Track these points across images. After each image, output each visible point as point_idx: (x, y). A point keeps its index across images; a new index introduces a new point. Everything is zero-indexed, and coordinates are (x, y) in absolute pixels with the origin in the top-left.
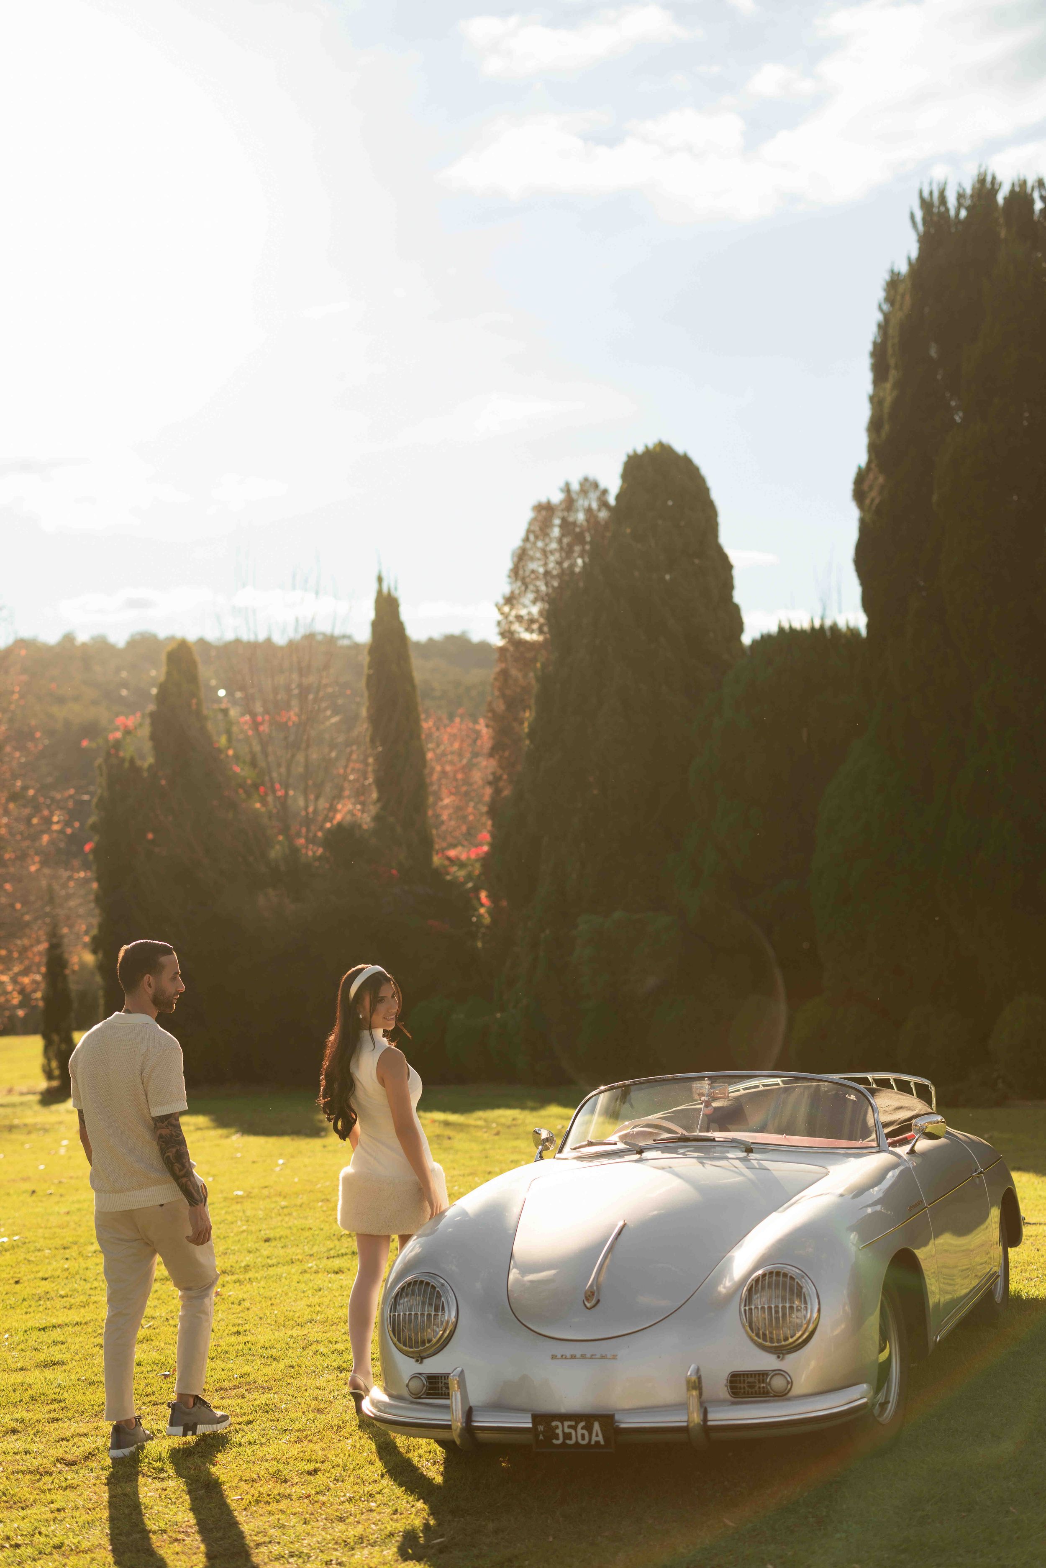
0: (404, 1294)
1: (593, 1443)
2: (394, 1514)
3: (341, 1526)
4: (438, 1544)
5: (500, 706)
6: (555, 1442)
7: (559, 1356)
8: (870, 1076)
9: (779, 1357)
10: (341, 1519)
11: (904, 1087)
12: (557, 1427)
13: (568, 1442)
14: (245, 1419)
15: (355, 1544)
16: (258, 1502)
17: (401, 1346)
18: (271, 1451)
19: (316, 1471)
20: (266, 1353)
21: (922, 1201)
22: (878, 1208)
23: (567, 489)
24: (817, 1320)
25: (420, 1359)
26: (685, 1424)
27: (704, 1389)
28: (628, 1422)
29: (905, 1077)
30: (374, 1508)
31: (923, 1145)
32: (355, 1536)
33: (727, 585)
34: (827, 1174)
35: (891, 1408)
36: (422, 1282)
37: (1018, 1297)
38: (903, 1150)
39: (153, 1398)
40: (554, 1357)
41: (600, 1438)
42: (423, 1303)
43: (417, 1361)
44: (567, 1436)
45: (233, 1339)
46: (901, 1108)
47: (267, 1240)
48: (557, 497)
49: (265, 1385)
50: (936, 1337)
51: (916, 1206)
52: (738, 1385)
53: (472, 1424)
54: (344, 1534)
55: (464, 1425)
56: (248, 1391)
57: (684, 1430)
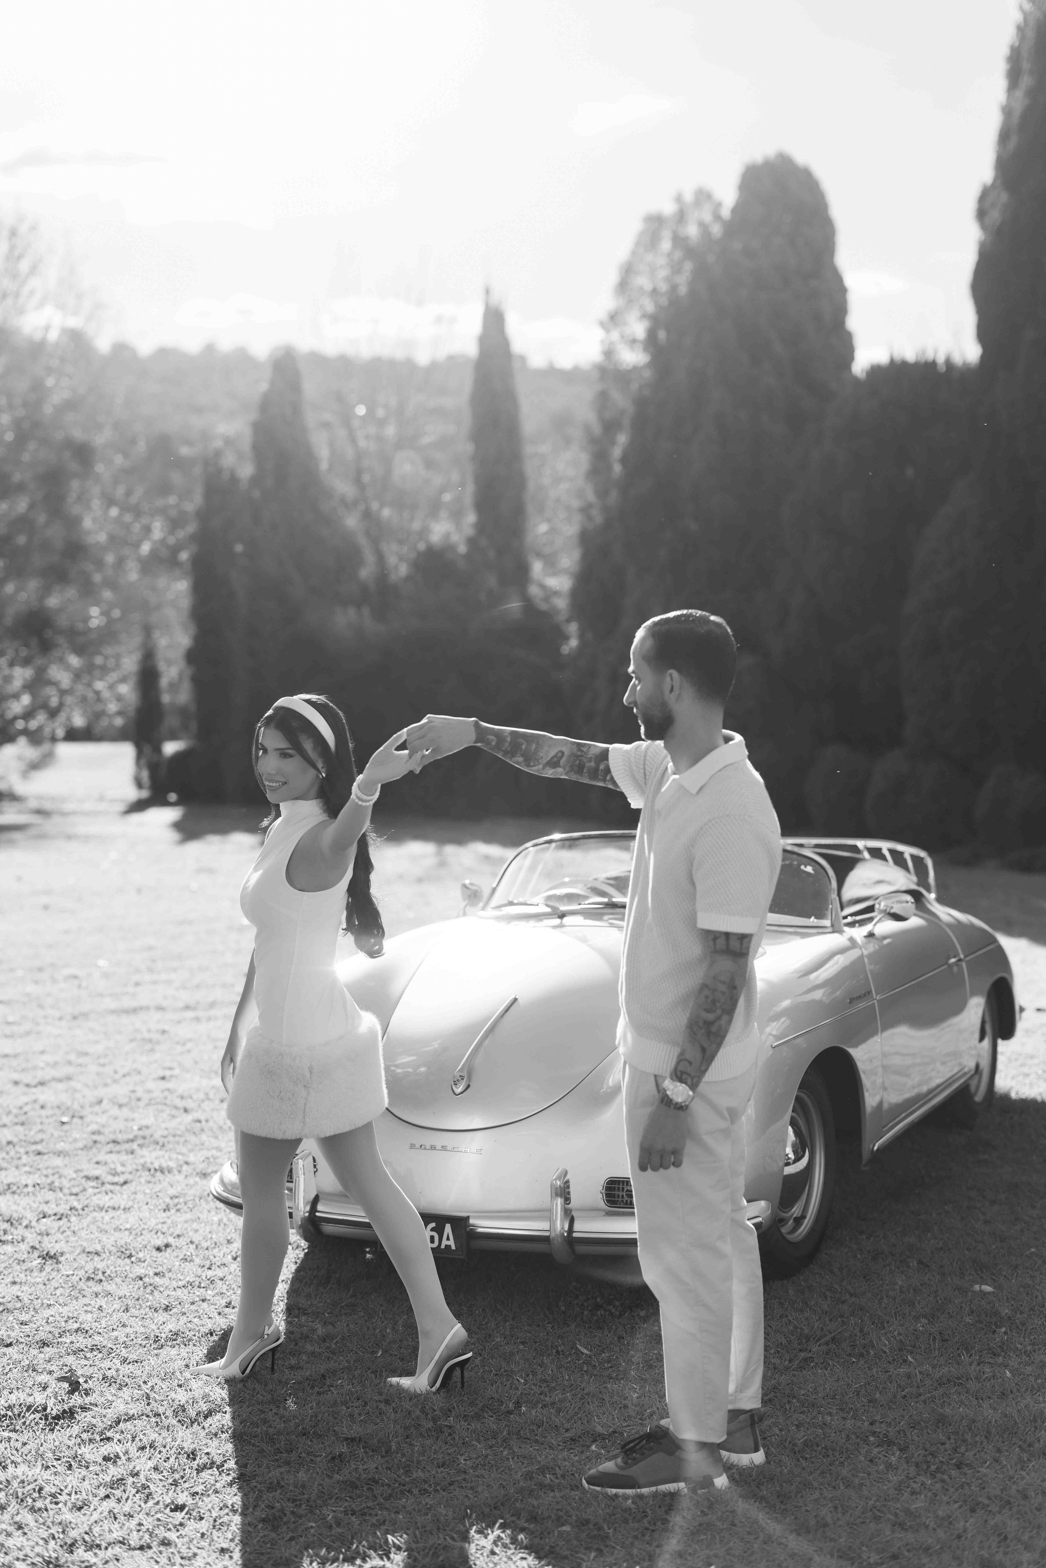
1: (443, 1247)
2: (227, 1307)
3: (161, 1317)
5: (597, 429)
7: (418, 1146)
8: (860, 844)
10: (167, 1309)
14: (121, 1179)
15: (167, 1341)
16: (89, 1279)
18: (131, 1220)
19: (167, 1246)
20: (180, 1104)
21: (869, 992)
23: (679, 199)
26: (547, 1234)
27: (573, 1196)
28: (485, 1225)
29: (900, 848)
30: (208, 1298)
31: (885, 927)
32: (171, 1331)
33: (841, 310)
35: (805, 1226)
37: (1006, 1097)
38: (859, 933)
39: (39, 1147)
40: (412, 1146)
41: (452, 1243)
45: (151, 1085)
46: (879, 882)
48: (668, 208)
49: (161, 1140)
50: (874, 1145)
51: (859, 998)
52: (616, 1193)
53: (317, 1214)
54: (161, 1328)
55: (307, 1214)
56: (141, 1146)
57: (545, 1240)
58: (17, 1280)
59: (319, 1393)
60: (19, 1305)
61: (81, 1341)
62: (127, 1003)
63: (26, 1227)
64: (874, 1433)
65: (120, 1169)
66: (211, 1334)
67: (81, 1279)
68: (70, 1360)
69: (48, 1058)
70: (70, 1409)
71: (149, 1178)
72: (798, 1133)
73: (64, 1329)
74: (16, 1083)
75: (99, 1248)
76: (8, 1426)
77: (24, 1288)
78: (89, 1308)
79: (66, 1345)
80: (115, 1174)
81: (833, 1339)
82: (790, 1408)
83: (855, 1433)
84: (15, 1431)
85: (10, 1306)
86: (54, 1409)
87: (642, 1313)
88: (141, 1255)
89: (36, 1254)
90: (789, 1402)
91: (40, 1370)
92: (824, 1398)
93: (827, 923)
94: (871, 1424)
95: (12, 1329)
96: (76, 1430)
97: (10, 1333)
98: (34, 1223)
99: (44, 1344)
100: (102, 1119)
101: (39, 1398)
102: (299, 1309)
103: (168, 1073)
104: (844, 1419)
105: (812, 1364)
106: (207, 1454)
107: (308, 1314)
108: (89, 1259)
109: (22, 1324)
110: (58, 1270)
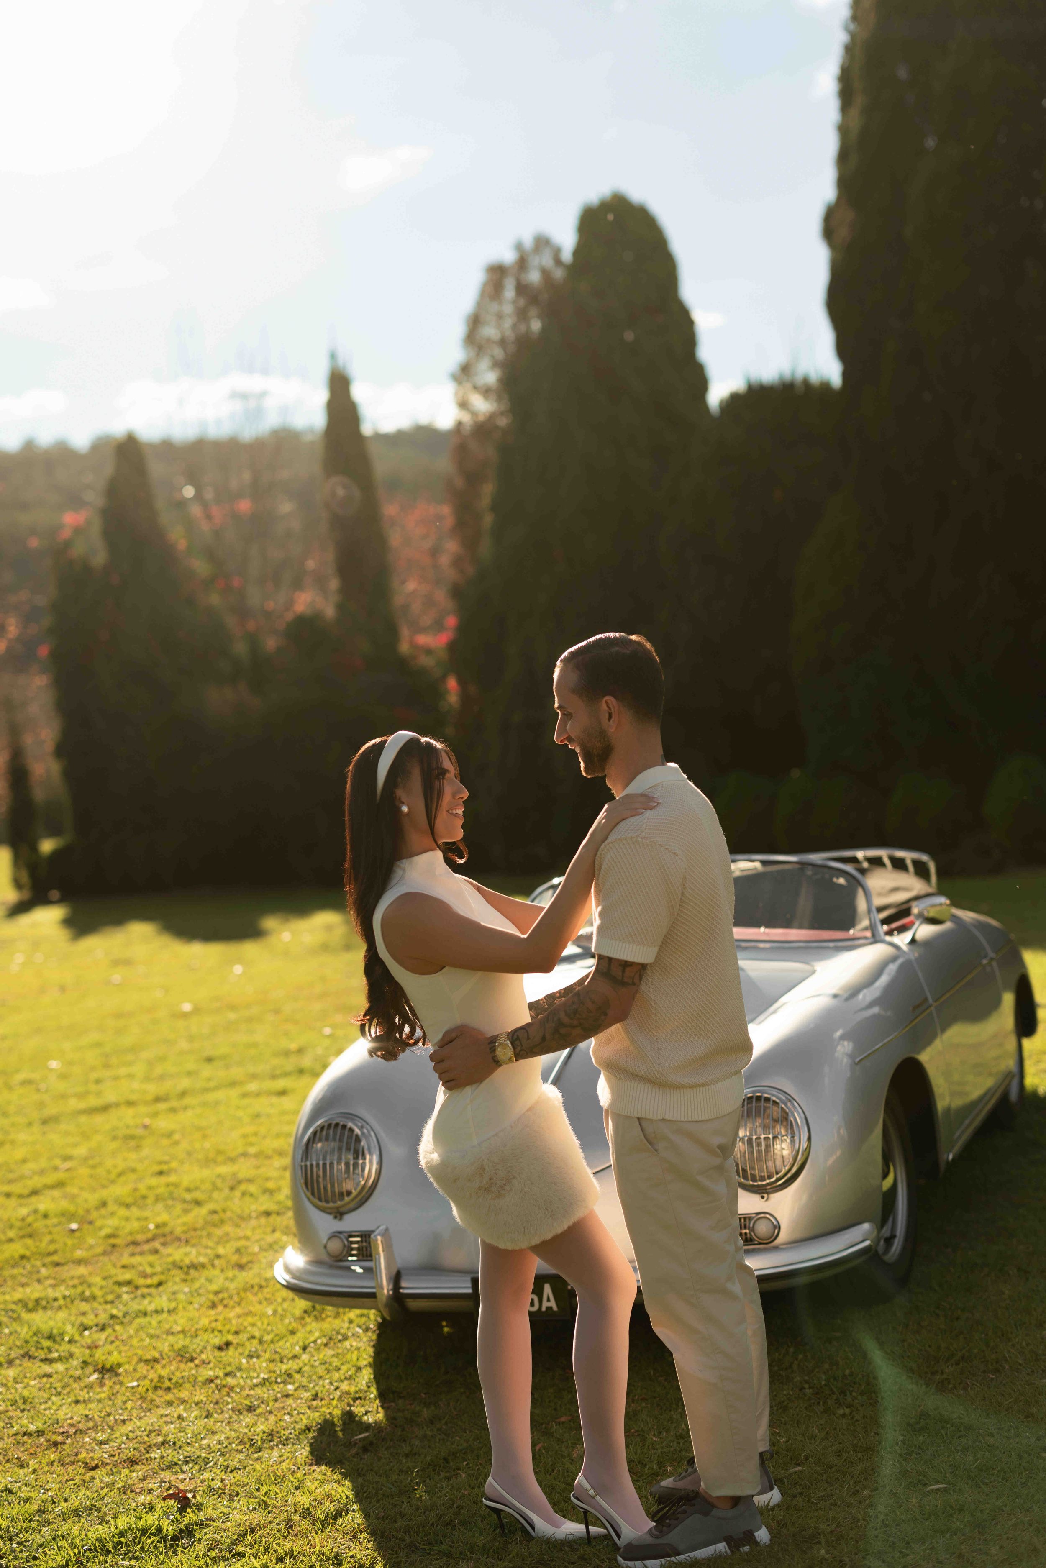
0: (317, 1139)
1: (544, 1309)
2: (314, 1400)
3: (248, 1419)
4: (360, 1440)
5: (459, 482)
8: (860, 854)
9: (763, 1197)
10: (250, 1409)
11: (899, 865)
14: (155, 1280)
15: (263, 1443)
16: (156, 1388)
17: (316, 1201)
18: (180, 1322)
19: (228, 1344)
20: (188, 1197)
21: (926, 999)
22: (876, 1010)
23: (519, 247)
24: (807, 1150)
25: (339, 1214)
29: (900, 854)
30: (290, 1392)
31: (924, 931)
32: (264, 1432)
33: (690, 342)
34: (814, 972)
35: (897, 1245)
36: (337, 1125)
38: (903, 940)
39: (55, 1258)
41: (553, 1304)
42: (340, 1149)
43: (336, 1217)
45: (154, 1181)
46: (895, 890)
47: (209, 1060)
49: (183, 1237)
50: (948, 1155)
51: (919, 1006)
53: (401, 1291)
54: (252, 1429)
55: (391, 1293)
56: (164, 1244)
58: (80, 1398)
59: (448, 1479)
61: (171, 1454)
62: (93, 1101)
63: (70, 1342)
65: (149, 1270)
66: (309, 1430)
67: (148, 1390)
68: (167, 1475)
69: (31, 1166)
70: (187, 1527)
71: (184, 1277)
73: (149, 1444)
74: (8, 1195)
75: (156, 1355)
76: (125, 1554)
77: (92, 1406)
78: (168, 1419)
79: (158, 1460)
80: (145, 1276)
81: (963, 1357)
82: (946, 1434)
84: (137, 1559)
85: (81, 1426)
86: (169, 1529)
88: (203, 1356)
89: (90, 1369)
91: (138, 1491)
95: (93, 1451)
96: (200, 1548)
97: (91, 1455)
98: (77, 1337)
99: (132, 1461)
100: (113, 1222)
101: (151, 1520)
102: (393, 1392)
103: (164, 1167)
106: (352, 1556)
107: (404, 1397)
108: (149, 1368)
109: (101, 1444)
110: (121, 1383)
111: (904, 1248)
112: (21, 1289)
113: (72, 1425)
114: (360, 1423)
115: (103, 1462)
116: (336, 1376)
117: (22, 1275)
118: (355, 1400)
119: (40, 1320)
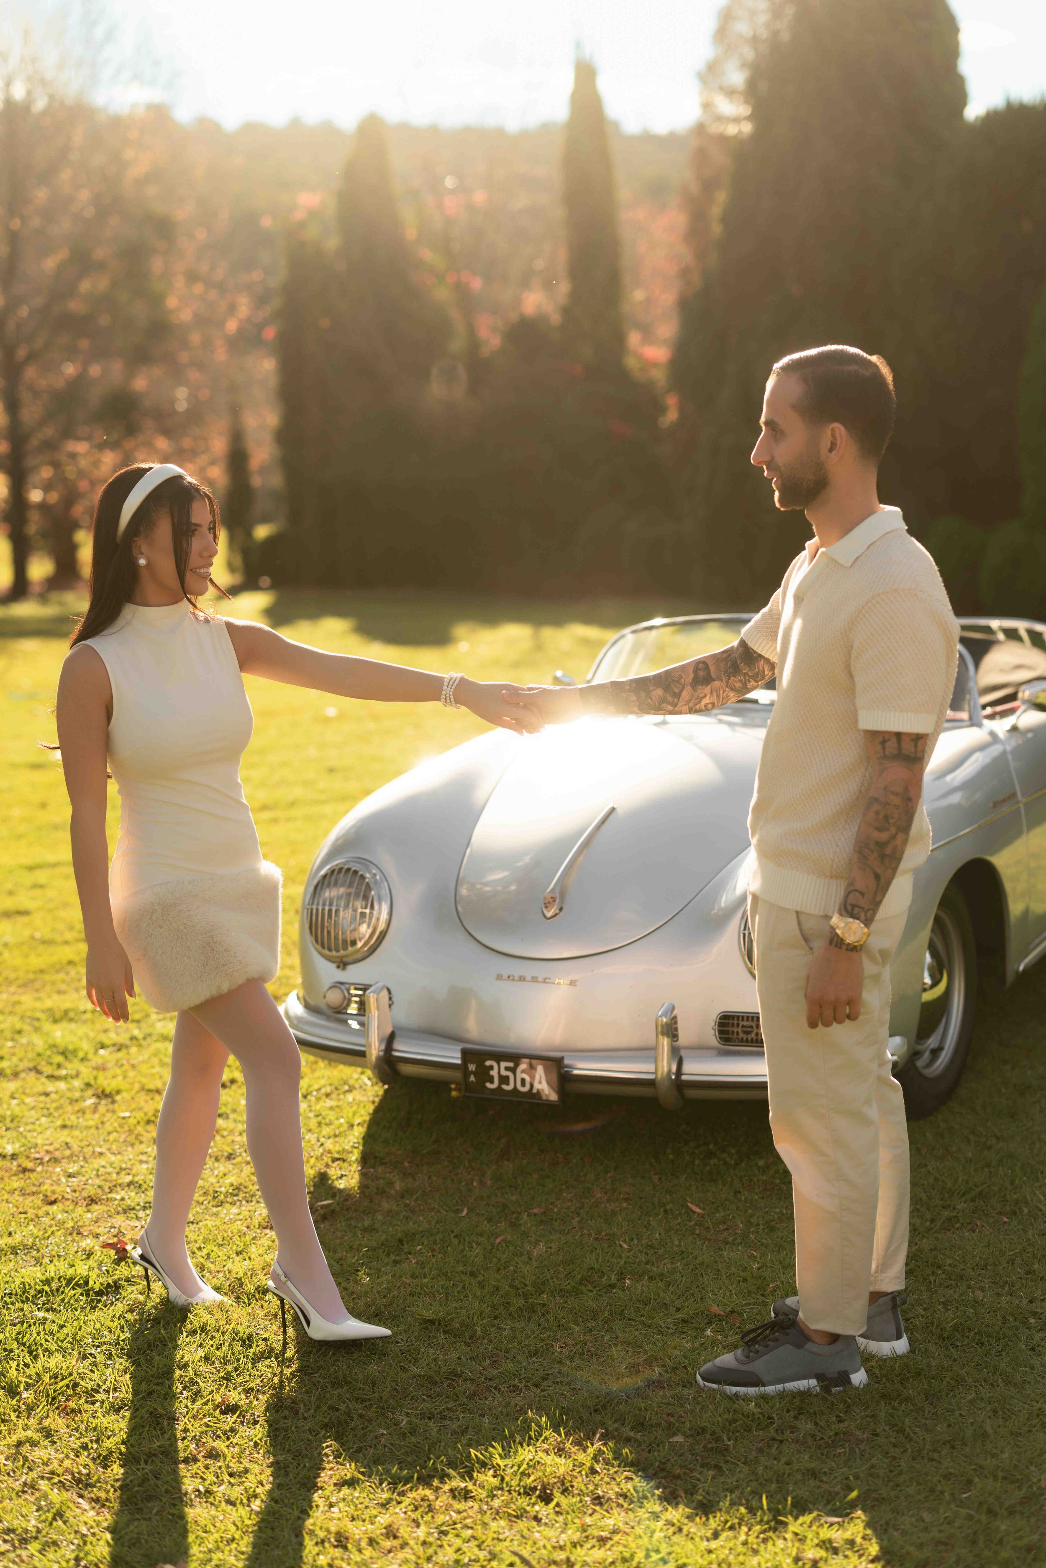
0: (326, 883)
1: (535, 1090)
3: (223, 1167)
4: (323, 1207)
5: (695, 189)
6: (488, 1085)
7: (505, 977)
8: (995, 624)
10: (230, 1157)
11: (1037, 640)
12: (491, 1068)
13: (505, 1087)
15: (226, 1197)
16: (148, 1122)
17: (320, 948)
19: (233, 1082)
21: (1014, 795)
22: (958, 797)
25: (343, 964)
26: (652, 1077)
27: (681, 1033)
28: (581, 1067)
29: (1038, 627)
31: (1031, 719)
32: (232, 1185)
33: (952, 52)
35: (943, 1059)
36: (348, 870)
38: (1001, 727)
40: (499, 977)
41: (544, 1087)
42: (349, 895)
43: (338, 967)
44: (504, 1080)
46: (1019, 667)
50: (1019, 966)
51: (1003, 801)
52: (731, 1029)
53: (394, 1053)
54: (221, 1180)
55: (381, 1054)
57: (651, 1083)
58: (68, 1123)
59: (396, 1262)
60: (67, 1153)
63: (82, 1060)
64: (1034, 1314)
67: (138, 1122)
68: (119, 1221)
70: (115, 1282)
72: (934, 954)
73: (114, 1183)
76: (44, 1304)
77: (76, 1133)
78: (144, 1158)
79: (116, 1203)
81: (980, 1193)
82: (935, 1281)
83: (1012, 1315)
84: (53, 1310)
85: (57, 1154)
86: (96, 1282)
87: (761, 1163)
89: (90, 1092)
90: (933, 1273)
91: (85, 1234)
92: (973, 1269)
93: (964, 715)
94: (1031, 1302)
95: (58, 1182)
96: (120, 1307)
97: (55, 1187)
98: (90, 1056)
99: (92, 1200)
101: (82, 1269)
102: (375, 1158)
104: (998, 1295)
105: (957, 1225)
106: (265, 1339)
107: (386, 1163)
108: (148, 1098)
109: (69, 1176)
110: (114, 1112)
111: (952, 1061)
112: (55, 997)
113: (47, 1152)
114: (331, 1187)
115: (63, 1197)
116: (326, 1131)
117: (63, 981)
118: (334, 1160)
119: (60, 1034)
